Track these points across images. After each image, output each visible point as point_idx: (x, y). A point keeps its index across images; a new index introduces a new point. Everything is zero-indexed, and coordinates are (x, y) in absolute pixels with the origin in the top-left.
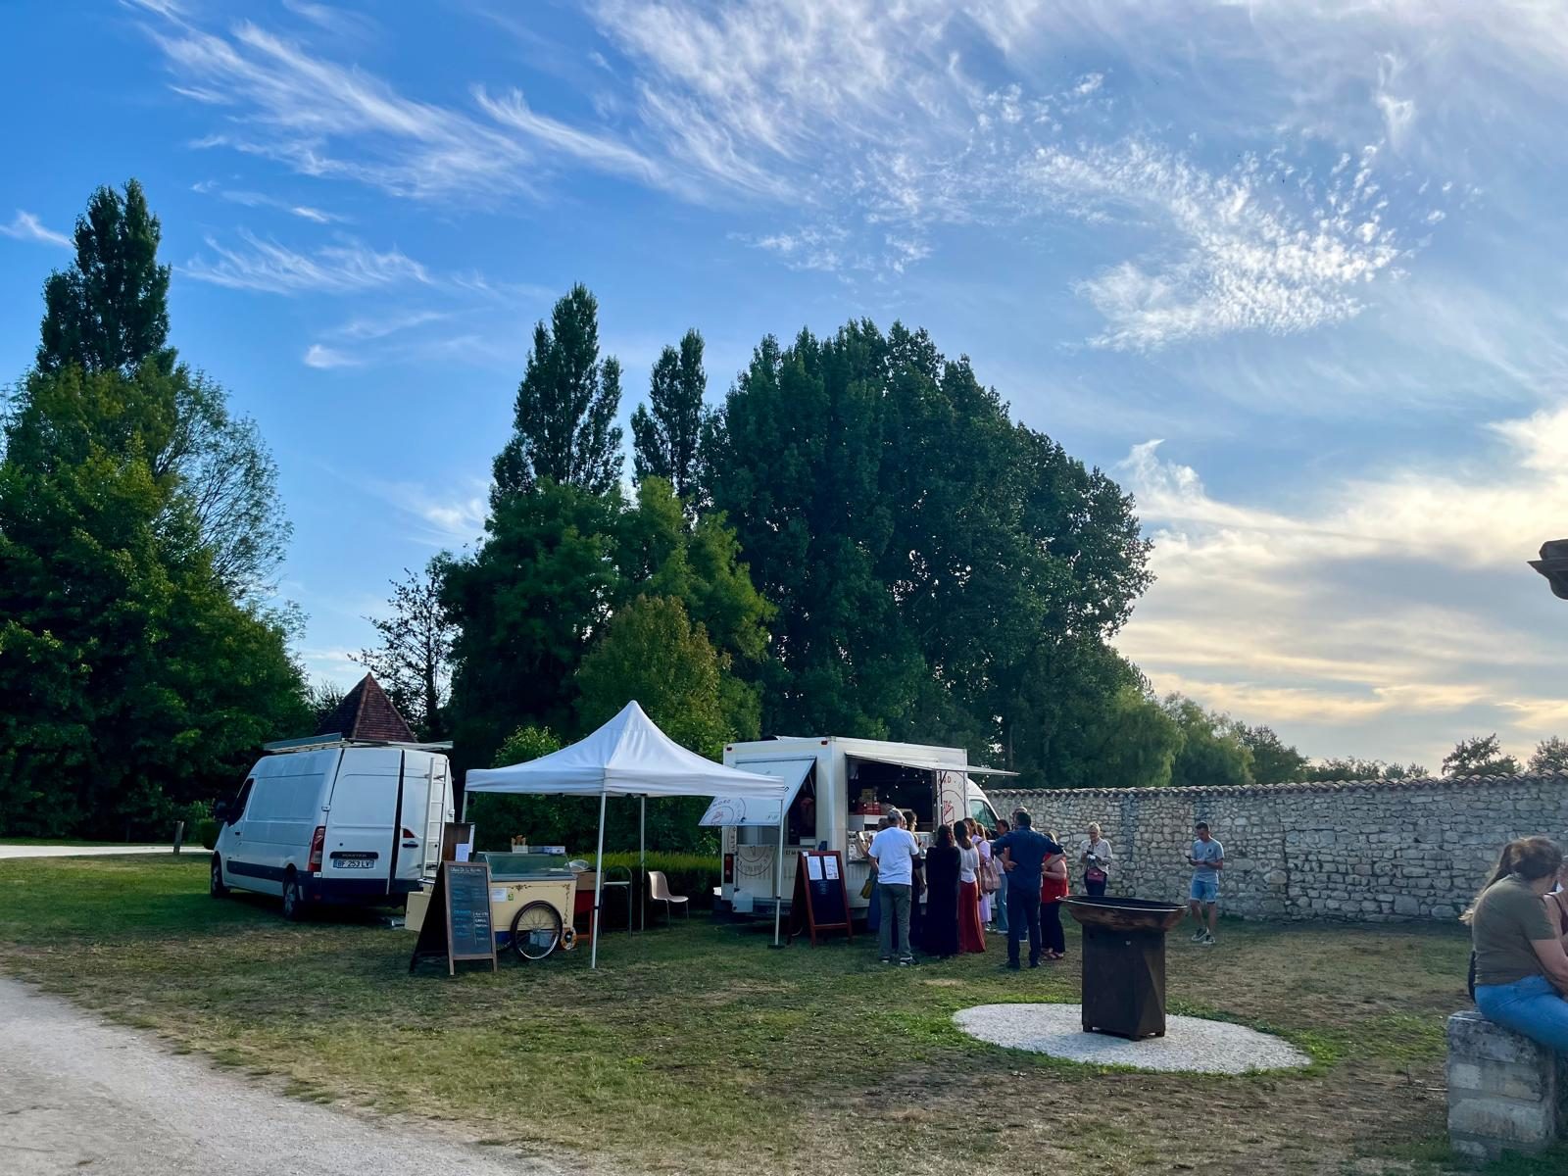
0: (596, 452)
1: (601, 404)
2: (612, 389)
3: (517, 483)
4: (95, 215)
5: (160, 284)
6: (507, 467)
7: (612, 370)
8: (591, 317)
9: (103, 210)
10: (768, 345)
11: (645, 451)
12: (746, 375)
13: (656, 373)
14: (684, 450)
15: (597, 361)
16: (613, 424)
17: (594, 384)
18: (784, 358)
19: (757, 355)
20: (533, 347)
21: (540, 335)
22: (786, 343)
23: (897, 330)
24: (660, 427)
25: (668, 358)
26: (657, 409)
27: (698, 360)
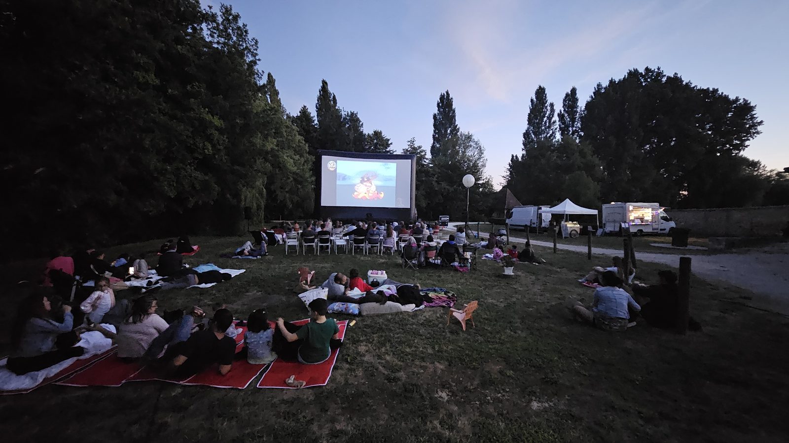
0: (549, 127)
1: (550, 115)
2: (553, 110)
3: (529, 139)
4: (440, 99)
5: (454, 111)
6: (526, 135)
7: (552, 105)
8: (544, 92)
9: (442, 98)
10: (599, 85)
11: (562, 122)
12: (592, 96)
13: (564, 100)
14: (573, 120)
15: (547, 103)
16: (553, 119)
17: (547, 110)
18: (605, 88)
19: (595, 89)
20: (530, 103)
21: (532, 100)
22: (605, 84)
23: (647, 69)
24: (566, 115)
25: (567, 95)
26: (564, 110)
27: (576, 94)
